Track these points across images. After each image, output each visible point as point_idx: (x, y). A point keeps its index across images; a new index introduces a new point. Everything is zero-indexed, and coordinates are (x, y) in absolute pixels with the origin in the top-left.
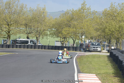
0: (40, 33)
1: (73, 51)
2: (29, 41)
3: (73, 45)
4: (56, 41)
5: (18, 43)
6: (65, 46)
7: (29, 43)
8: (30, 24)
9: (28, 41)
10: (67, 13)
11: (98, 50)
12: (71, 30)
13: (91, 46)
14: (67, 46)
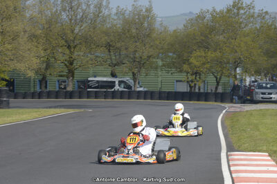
0: (140, 65)
1: (216, 101)
2: (117, 83)
3: (216, 88)
4: (177, 81)
5: (91, 87)
6: (197, 91)
7: (117, 87)
8: (118, 45)
9: (115, 82)
10: (201, 17)
11: (273, 99)
12: (211, 55)
13: (257, 90)
14: (202, 91)
